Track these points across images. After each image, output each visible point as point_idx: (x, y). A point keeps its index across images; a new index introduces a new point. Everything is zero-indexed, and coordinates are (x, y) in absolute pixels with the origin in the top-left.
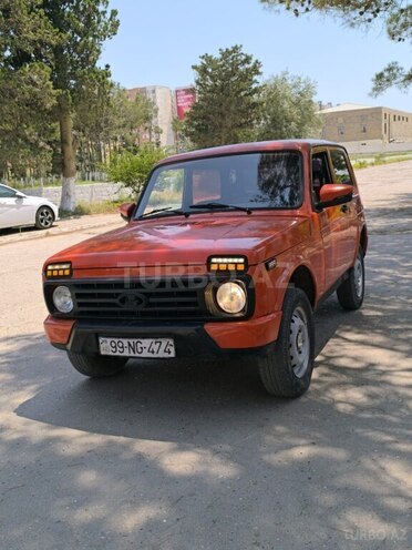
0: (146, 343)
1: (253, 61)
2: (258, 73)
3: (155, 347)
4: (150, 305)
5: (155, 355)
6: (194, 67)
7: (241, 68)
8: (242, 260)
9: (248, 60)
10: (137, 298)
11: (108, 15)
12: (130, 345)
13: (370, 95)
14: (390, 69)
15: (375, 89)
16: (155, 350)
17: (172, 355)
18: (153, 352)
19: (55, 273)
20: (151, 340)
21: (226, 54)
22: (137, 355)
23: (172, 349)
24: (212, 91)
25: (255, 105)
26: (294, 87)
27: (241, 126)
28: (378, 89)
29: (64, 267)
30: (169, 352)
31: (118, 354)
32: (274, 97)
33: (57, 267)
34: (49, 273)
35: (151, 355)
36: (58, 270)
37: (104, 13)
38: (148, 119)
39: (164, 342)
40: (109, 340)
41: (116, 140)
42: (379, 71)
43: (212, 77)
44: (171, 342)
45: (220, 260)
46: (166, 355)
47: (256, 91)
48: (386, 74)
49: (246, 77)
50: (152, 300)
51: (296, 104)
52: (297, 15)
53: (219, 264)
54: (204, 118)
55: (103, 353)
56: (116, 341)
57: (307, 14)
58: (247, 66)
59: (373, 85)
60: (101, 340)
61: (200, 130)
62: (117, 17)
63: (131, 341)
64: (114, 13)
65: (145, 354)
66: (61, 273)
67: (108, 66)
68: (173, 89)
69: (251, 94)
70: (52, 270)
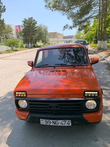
0: (60, 121)
1: (35, 21)
2: (36, 24)
3: (64, 123)
4: (61, 108)
5: (63, 125)
6: (22, 21)
7: (33, 22)
8: (97, 93)
9: (34, 21)
10: (57, 107)
11: (3, 7)
12: (53, 122)
13: (63, 30)
14: (67, 25)
15: (63, 29)
16: (64, 124)
17: (70, 125)
18: (63, 124)
19: (19, 95)
20: (62, 121)
21: (30, 19)
22: (56, 125)
23: (70, 124)
24: (27, 27)
25: (36, 30)
26: (44, 27)
27: (33, 35)
28: (64, 29)
29: (23, 93)
30: (69, 124)
31: (48, 124)
32: (40, 29)
33: (20, 93)
34: (17, 95)
35: (62, 125)
36: (21, 94)
37: (2, 6)
38: (11, 31)
39: (67, 121)
40: (44, 120)
41: (4, 36)
42: (64, 26)
43: (27, 24)
44: (70, 121)
45: (88, 93)
46: (68, 125)
47: (36, 27)
48: (66, 26)
49: (34, 24)
50: (62, 107)
51: (44, 31)
52: (53, 11)
53: (88, 94)
54: (25, 32)
55: (41, 124)
56: (48, 120)
57: (55, 11)
58: (34, 22)
59: (63, 28)
60: (41, 120)
61: (25, 35)
62: (5, 8)
63: (54, 121)
64: (4, 6)
65: (59, 125)
66: (22, 95)
67: (3, 19)
68: (15, 26)
69: (35, 28)
70: (18, 94)
